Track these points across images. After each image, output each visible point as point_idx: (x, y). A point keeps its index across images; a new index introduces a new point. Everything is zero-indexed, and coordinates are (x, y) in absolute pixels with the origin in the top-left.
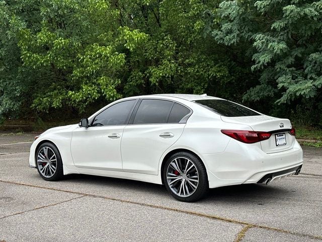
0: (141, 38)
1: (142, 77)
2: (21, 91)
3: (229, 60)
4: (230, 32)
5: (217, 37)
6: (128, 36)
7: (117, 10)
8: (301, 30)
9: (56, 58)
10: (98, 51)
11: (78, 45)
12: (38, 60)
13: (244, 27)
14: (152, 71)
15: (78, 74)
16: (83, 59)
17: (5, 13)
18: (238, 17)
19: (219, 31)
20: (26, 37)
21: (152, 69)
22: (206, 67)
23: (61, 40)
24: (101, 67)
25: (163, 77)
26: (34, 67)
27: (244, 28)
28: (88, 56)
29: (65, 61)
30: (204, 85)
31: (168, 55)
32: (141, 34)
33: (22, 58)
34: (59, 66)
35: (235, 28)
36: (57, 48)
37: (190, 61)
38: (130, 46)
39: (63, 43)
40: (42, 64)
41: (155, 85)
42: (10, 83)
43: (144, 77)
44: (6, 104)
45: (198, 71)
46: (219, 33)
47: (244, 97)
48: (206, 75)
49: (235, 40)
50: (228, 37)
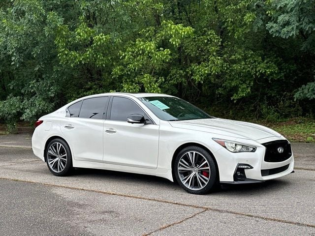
0: (188, 32)
1: (183, 75)
2: (55, 91)
3: (275, 55)
4: (287, 24)
5: (272, 30)
6: (174, 31)
7: (160, 3)
9: (95, 56)
10: (142, 47)
11: (119, 41)
12: (76, 58)
13: (303, 18)
14: (195, 69)
15: (119, 72)
16: (125, 55)
17: (42, 8)
18: (297, 8)
19: (274, 23)
20: (64, 33)
21: (195, 67)
22: (253, 63)
23: (102, 36)
24: (143, 64)
25: (209, 75)
26: (72, 65)
27: (303, 20)
28: (130, 53)
29: (105, 59)
30: (250, 82)
31: (213, 51)
32: (188, 28)
33: (59, 56)
34: (99, 63)
35: (294, 19)
36: (97, 45)
37: (235, 58)
38: (175, 42)
39: (104, 39)
40: (80, 62)
41: (199, 83)
42: (43, 84)
43: (186, 75)
44: (40, 105)
45: (244, 68)
46: (275, 25)
47: (297, 96)
48: (253, 72)
49: (294, 32)
50: (285, 29)
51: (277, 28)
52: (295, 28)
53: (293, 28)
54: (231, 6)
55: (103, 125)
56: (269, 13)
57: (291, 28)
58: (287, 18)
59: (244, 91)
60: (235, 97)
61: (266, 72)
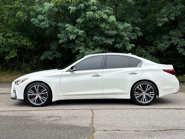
8: (88, 24)
27: (51, 19)
37: (9, 35)
46: (36, 20)
47: (42, 58)
48: (18, 44)
49: (47, 25)
50: (43, 23)
51: (38, 22)
52: (48, 23)
53: (46, 23)
54: (9, 6)
56: (31, 13)
58: (43, 17)
59: (13, 54)
60: (7, 58)
61: (27, 45)
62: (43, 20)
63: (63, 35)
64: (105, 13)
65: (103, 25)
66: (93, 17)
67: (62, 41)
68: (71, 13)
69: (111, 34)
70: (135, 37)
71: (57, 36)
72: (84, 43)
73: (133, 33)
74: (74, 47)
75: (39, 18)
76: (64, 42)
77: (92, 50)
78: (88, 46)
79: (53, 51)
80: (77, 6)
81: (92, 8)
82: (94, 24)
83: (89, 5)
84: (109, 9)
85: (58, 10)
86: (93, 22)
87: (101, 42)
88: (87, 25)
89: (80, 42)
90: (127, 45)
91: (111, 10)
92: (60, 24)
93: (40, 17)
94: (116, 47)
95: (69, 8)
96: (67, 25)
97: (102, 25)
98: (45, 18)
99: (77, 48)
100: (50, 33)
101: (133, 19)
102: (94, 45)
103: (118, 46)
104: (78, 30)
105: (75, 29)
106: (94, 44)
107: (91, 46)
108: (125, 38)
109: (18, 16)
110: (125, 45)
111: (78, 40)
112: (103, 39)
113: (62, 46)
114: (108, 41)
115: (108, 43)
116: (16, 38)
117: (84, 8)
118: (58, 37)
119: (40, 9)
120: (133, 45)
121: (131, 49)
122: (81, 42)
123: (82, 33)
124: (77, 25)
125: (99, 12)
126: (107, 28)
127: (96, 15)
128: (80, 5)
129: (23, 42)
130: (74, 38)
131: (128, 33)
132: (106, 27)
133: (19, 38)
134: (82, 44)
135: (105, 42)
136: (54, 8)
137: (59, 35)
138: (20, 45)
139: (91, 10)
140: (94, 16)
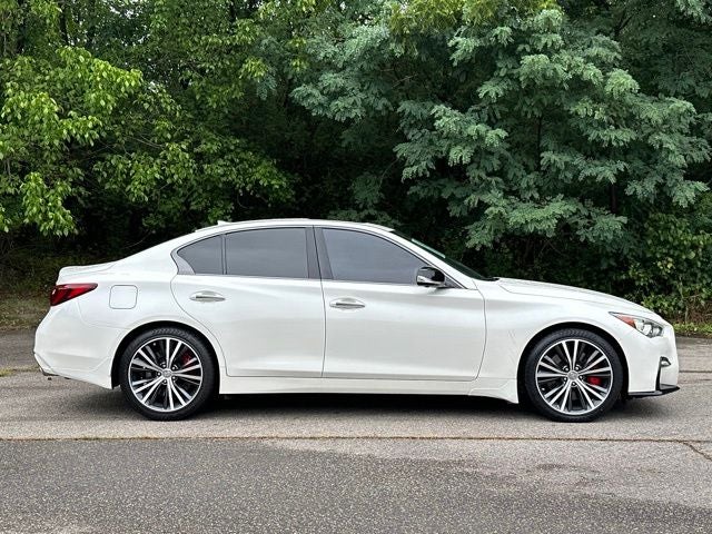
8: (520, 105)
27: (368, 88)
38: (105, 100)
46: (315, 92)
48: (239, 183)
49: (358, 111)
50: (340, 103)
51: (322, 99)
52: (359, 103)
53: (354, 103)
54: (214, 38)
55: (322, 292)
56: (296, 66)
57: (351, 100)
61: (270, 186)
62: (341, 92)
63: (417, 148)
64: (588, 59)
65: (582, 108)
66: (544, 76)
67: (415, 168)
68: (455, 64)
69: (614, 144)
70: (705, 151)
71: (395, 150)
72: (500, 180)
73: (694, 139)
74: (459, 193)
75: (326, 84)
76: (421, 175)
77: (531, 204)
78: (514, 189)
79: (365, 207)
80: (480, 36)
81: (544, 41)
82: (543, 105)
83: (530, 32)
84: (603, 45)
85: (406, 51)
86: (537, 97)
87: (570, 176)
88: (516, 108)
89: (484, 176)
90: (675, 185)
91: (613, 49)
92: (405, 106)
93: (330, 79)
94: (629, 191)
95: (451, 43)
96: (439, 109)
97: (578, 107)
98: (350, 85)
99: (472, 196)
100: (360, 141)
101: (692, 82)
102: (537, 187)
103: (639, 189)
104: (482, 128)
105: (469, 122)
106: (541, 183)
107: (529, 188)
108: (671, 158)
109: (249, 77)
110: (665, 184)
111: (478, 168)
112: (579, 161)
113: (408, 190)
114: (600, 169)
115: (600, 179)
116: (232, 161)
117: (511, 40)
118: (398, 156)
119: (331, 49)
120: (701, 186)
121: (693, 201)
122: (488, 175)
123: (501, 139)
124: (473, 108)
125: (565, 56)
126: (596, 118)
127: (558, 67)
128: (497, 31)
129: (257, 176)
130: (466, 160)
131: (677, 136)
132: (593, 116)
133: (242, 161)
134: (493, 183)
135: (588, 173)
136: (392, 45)
137: (402, 150)
138: (244, 189)
139: (540, 48)
140: (550, 73)
